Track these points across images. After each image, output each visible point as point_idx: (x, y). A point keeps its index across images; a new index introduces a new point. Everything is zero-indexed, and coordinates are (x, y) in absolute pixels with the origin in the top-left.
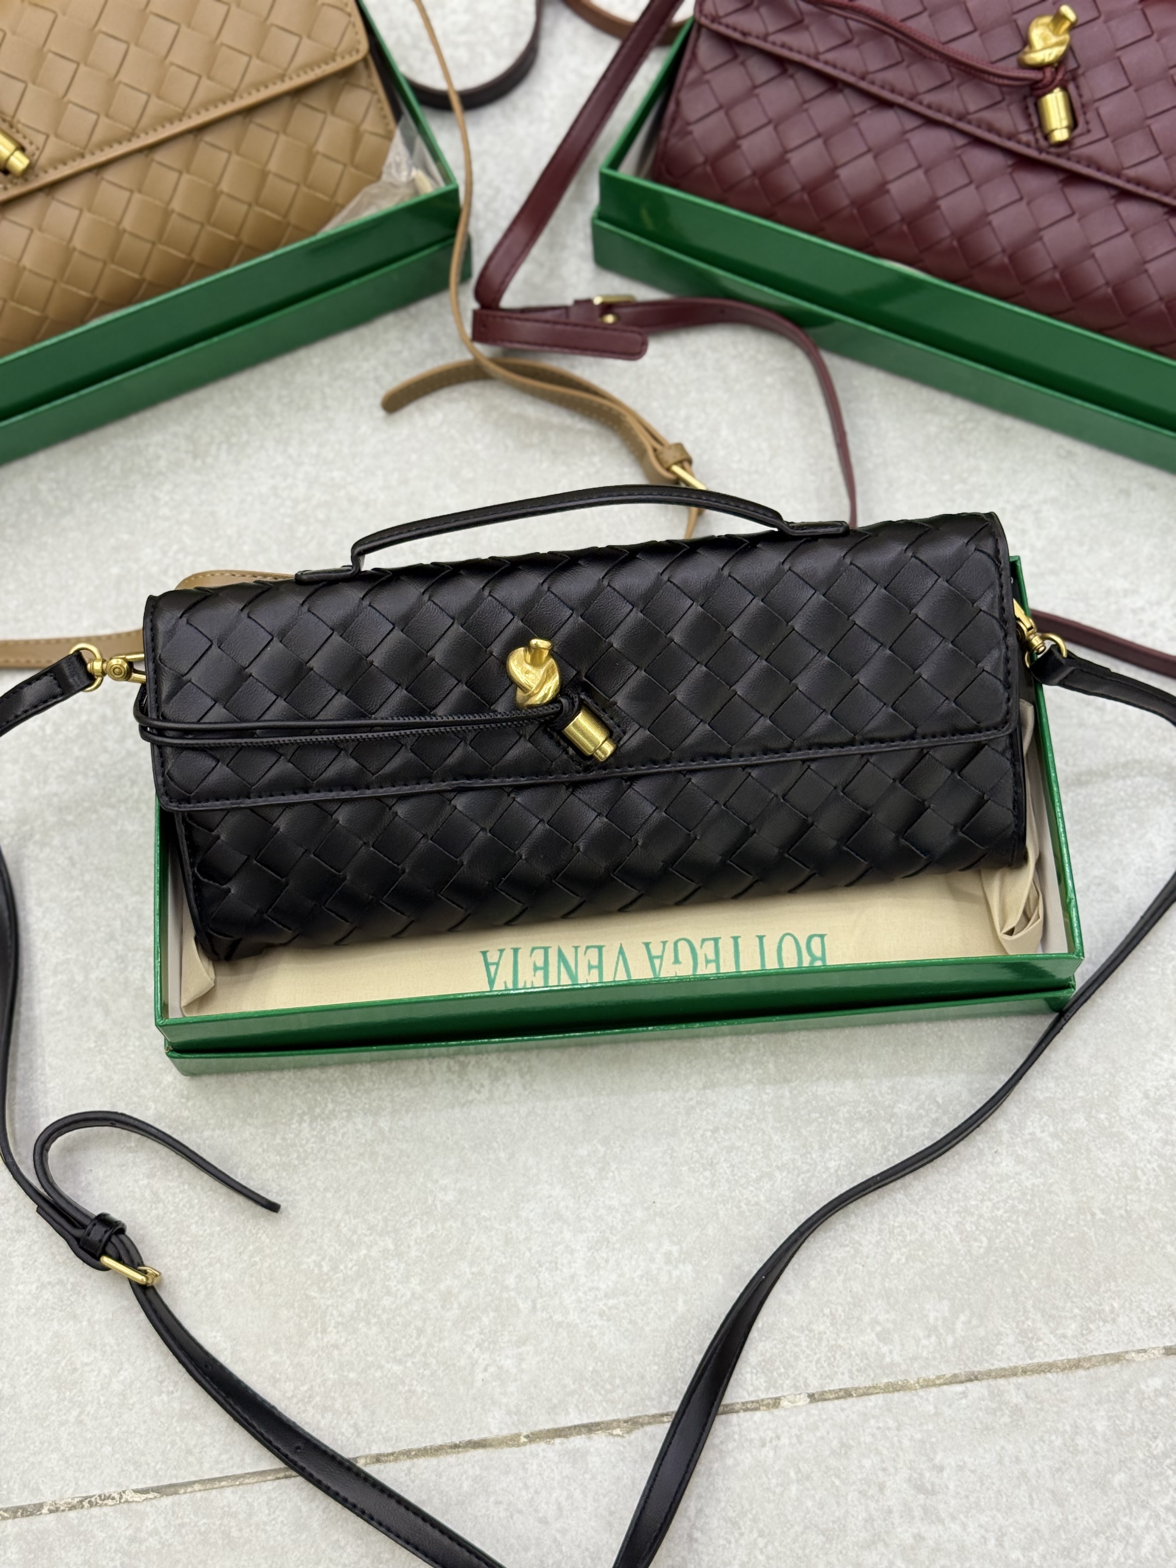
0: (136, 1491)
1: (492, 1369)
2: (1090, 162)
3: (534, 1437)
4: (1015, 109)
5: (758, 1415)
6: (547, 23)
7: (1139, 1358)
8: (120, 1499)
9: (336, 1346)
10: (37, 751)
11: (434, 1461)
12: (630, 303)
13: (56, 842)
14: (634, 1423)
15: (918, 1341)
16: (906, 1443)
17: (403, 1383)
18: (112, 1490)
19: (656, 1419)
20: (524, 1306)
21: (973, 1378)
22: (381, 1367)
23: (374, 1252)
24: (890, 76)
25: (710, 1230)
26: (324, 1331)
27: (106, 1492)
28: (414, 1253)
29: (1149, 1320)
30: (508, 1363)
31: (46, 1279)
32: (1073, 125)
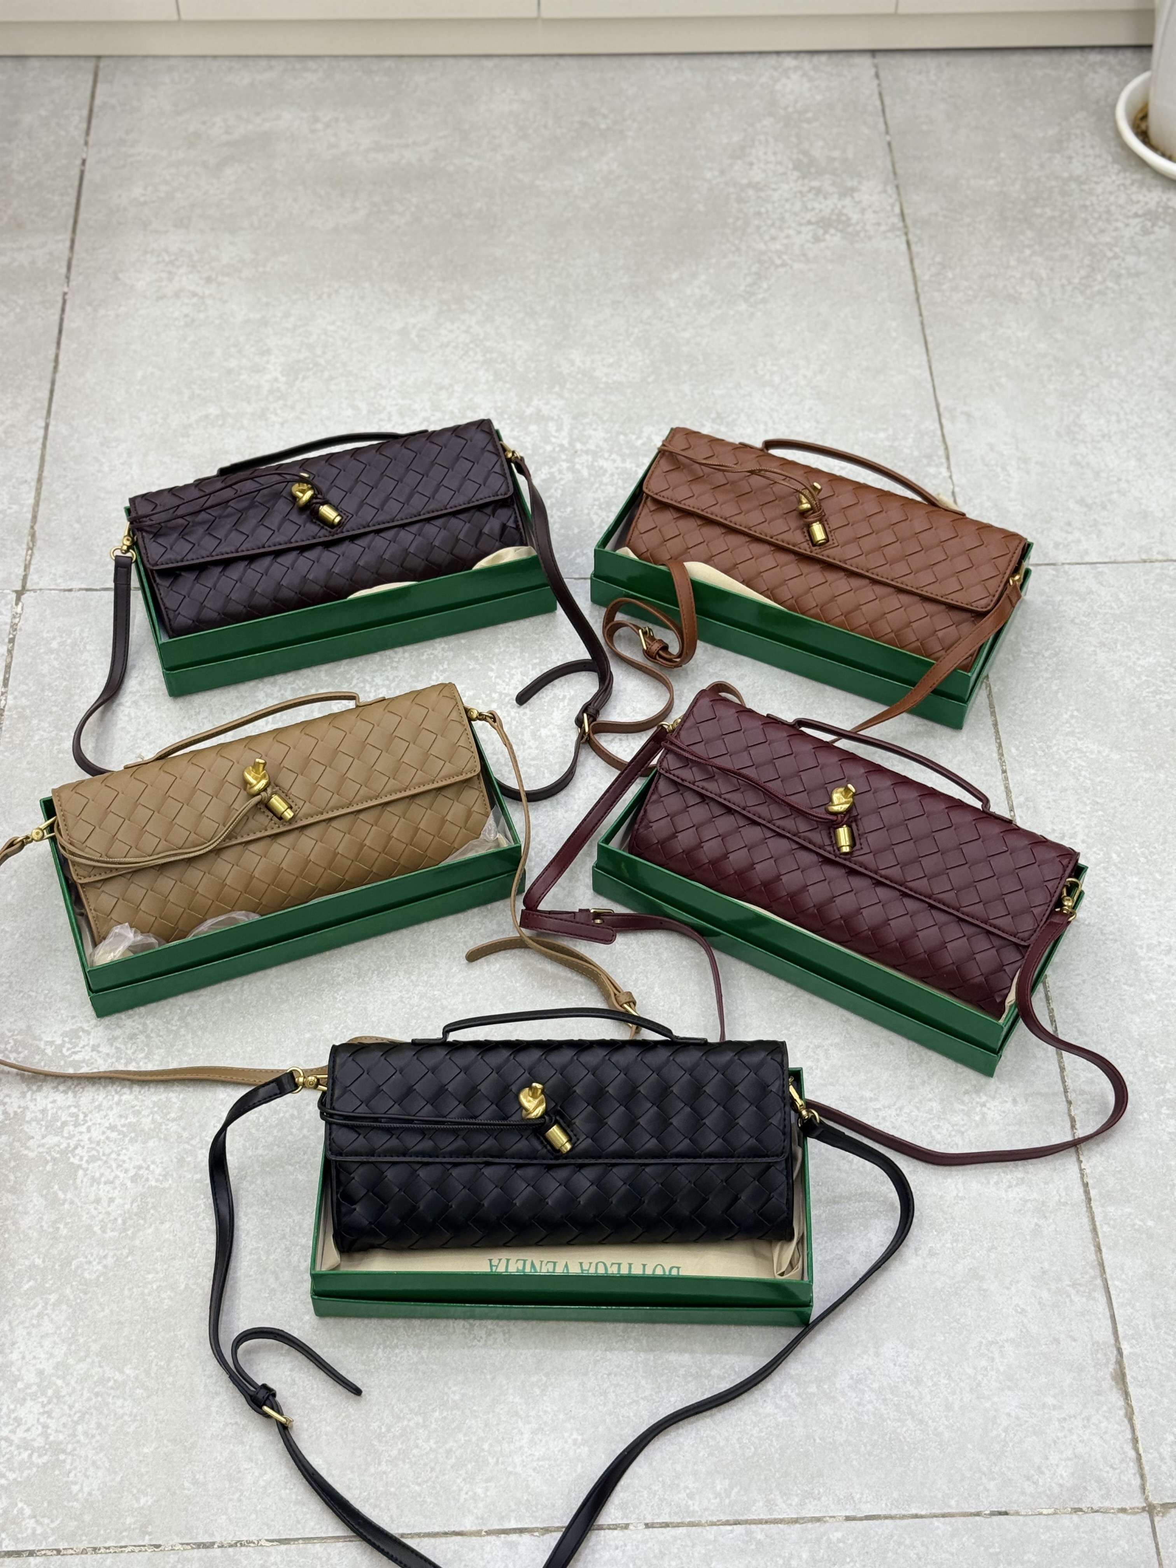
0: (267, 1540)
1: (470, 1493)
2: (861, 865)
3: (489, 1533)
4: (824, 833)
5: (616, 1532)
6: (581, 758)
7: (831, 1520)
8: (258, 1544)
9: (385, 1473)
10: (253, 1131)
11: (433, 1540)
12: (610, 914)
13: (259, 1182)
14: (546, 1530)
15: (709, 1500)
16: (696, 1554)
17: (420, 1495)
18: (253, 1538)
19: (557, 1529)
20: (492, 1461)
21: (737, 1523)
22: (408, 1487)
23: (412, 1424)
24: (759, 809)
25: (600, 1429)
26: (379, 1464)
27: (251, 1539)
28: (433, 1426)
29: (839, 1500)
30: (480, 1491)
31: (229, 1421)
32: (853, 845)
